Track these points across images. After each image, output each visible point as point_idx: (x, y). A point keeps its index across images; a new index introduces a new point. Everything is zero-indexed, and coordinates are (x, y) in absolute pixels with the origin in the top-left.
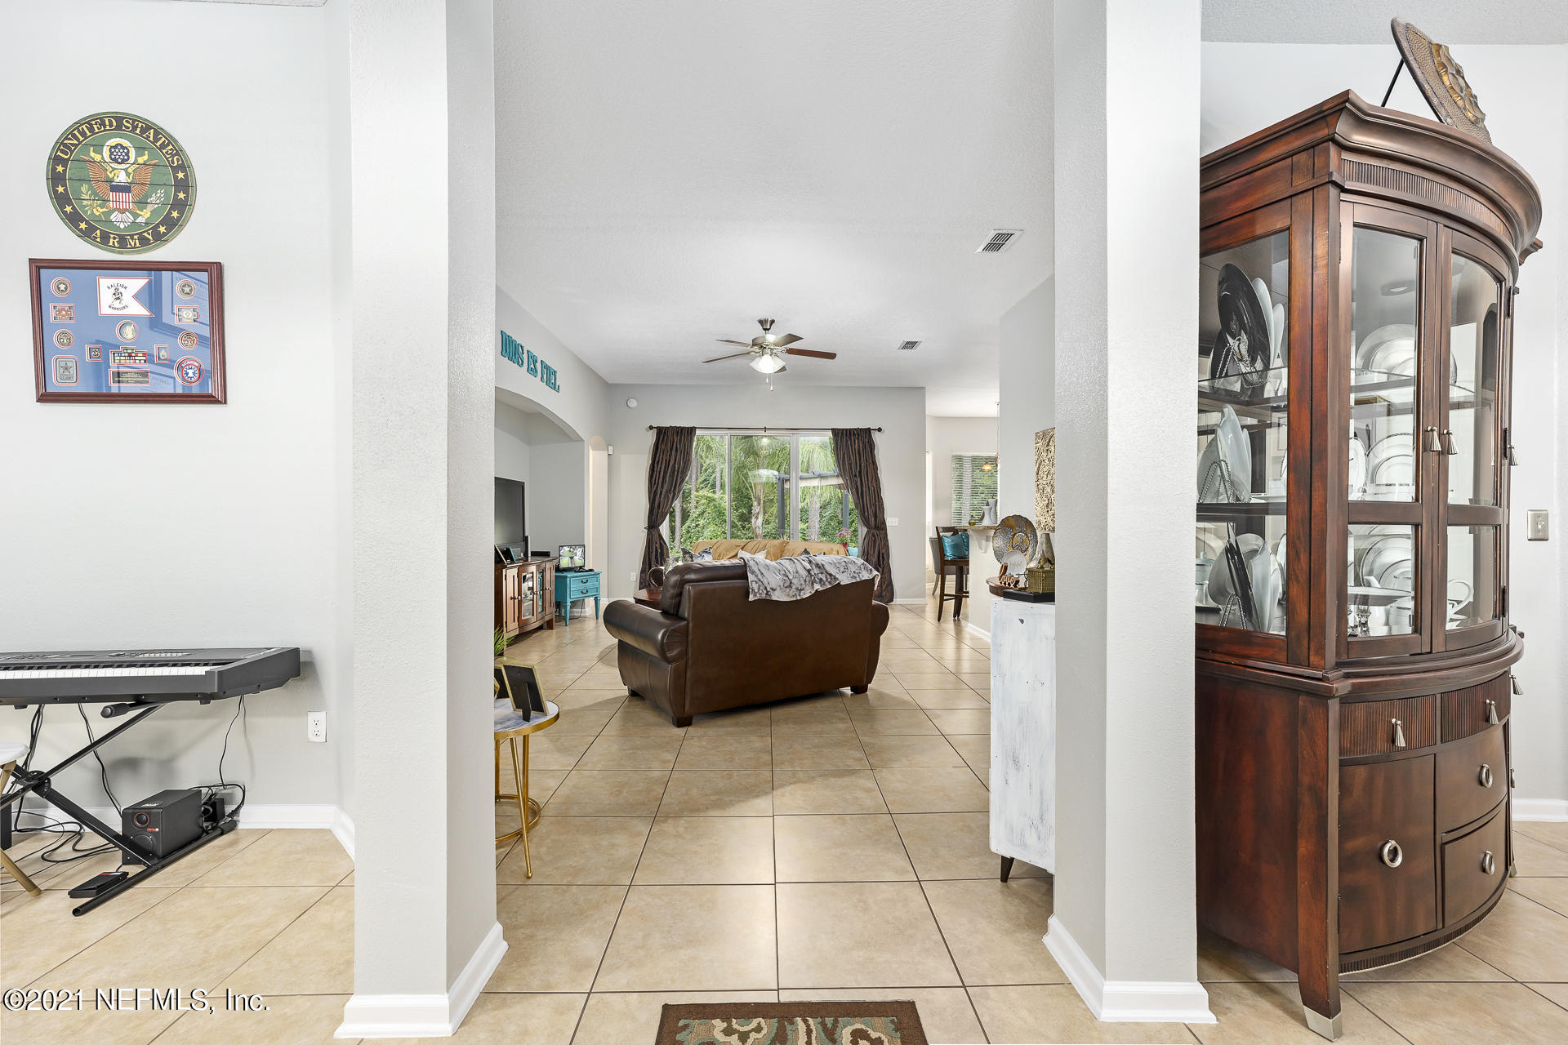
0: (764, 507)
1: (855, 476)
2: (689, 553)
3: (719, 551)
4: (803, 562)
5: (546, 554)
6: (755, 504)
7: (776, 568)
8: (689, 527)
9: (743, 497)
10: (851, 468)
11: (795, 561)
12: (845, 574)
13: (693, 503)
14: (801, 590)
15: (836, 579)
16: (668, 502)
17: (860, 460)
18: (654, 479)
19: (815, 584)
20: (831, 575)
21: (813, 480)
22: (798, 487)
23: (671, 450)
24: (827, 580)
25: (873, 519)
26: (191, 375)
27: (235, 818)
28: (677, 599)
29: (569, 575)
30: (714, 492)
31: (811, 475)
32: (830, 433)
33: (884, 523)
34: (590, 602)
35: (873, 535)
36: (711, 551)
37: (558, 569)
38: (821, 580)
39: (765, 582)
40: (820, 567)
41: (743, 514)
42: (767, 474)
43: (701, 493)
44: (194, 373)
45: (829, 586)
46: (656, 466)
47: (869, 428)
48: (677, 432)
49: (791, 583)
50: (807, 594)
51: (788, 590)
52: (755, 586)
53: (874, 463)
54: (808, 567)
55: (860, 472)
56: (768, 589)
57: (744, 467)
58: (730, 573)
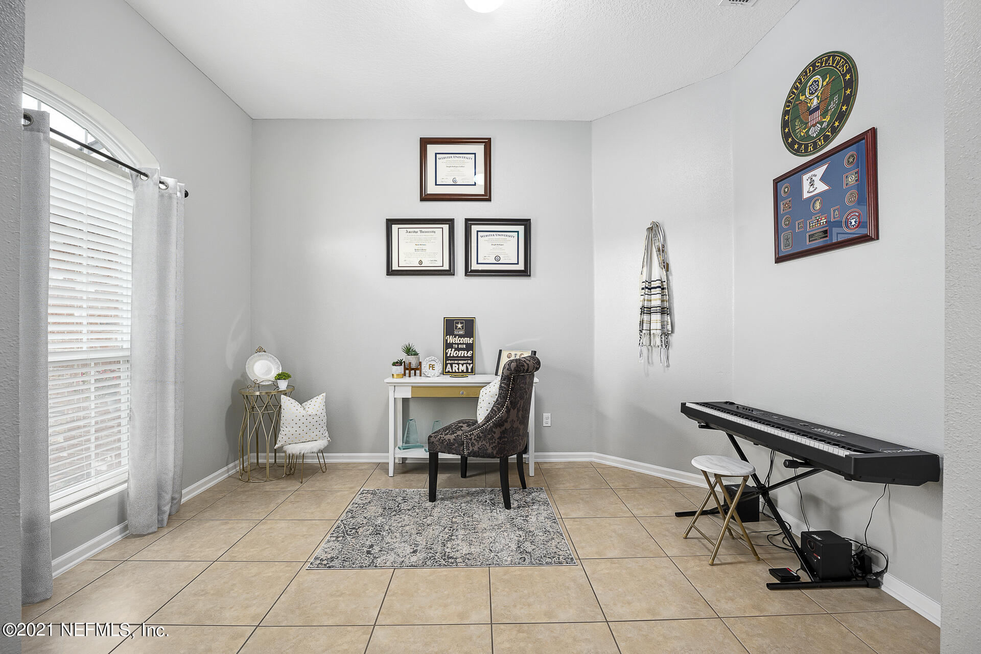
26: (853, 223)
27: (879, 579)
44: (855, 222)
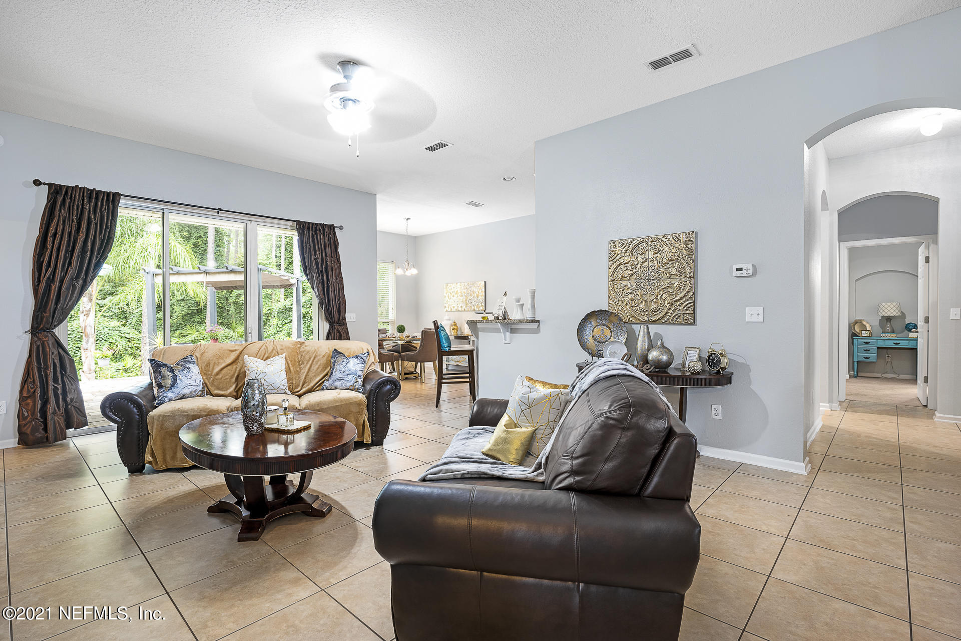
17: (326, 256)
18: (46, 259)
23: (79, 220)
25: (336, 317)
32: (296, 225)
33: (344, 318)
36: (194, 359)
46: (50, 239)
47: (333, 225)
53: (338, 260)
55: (326, 268)
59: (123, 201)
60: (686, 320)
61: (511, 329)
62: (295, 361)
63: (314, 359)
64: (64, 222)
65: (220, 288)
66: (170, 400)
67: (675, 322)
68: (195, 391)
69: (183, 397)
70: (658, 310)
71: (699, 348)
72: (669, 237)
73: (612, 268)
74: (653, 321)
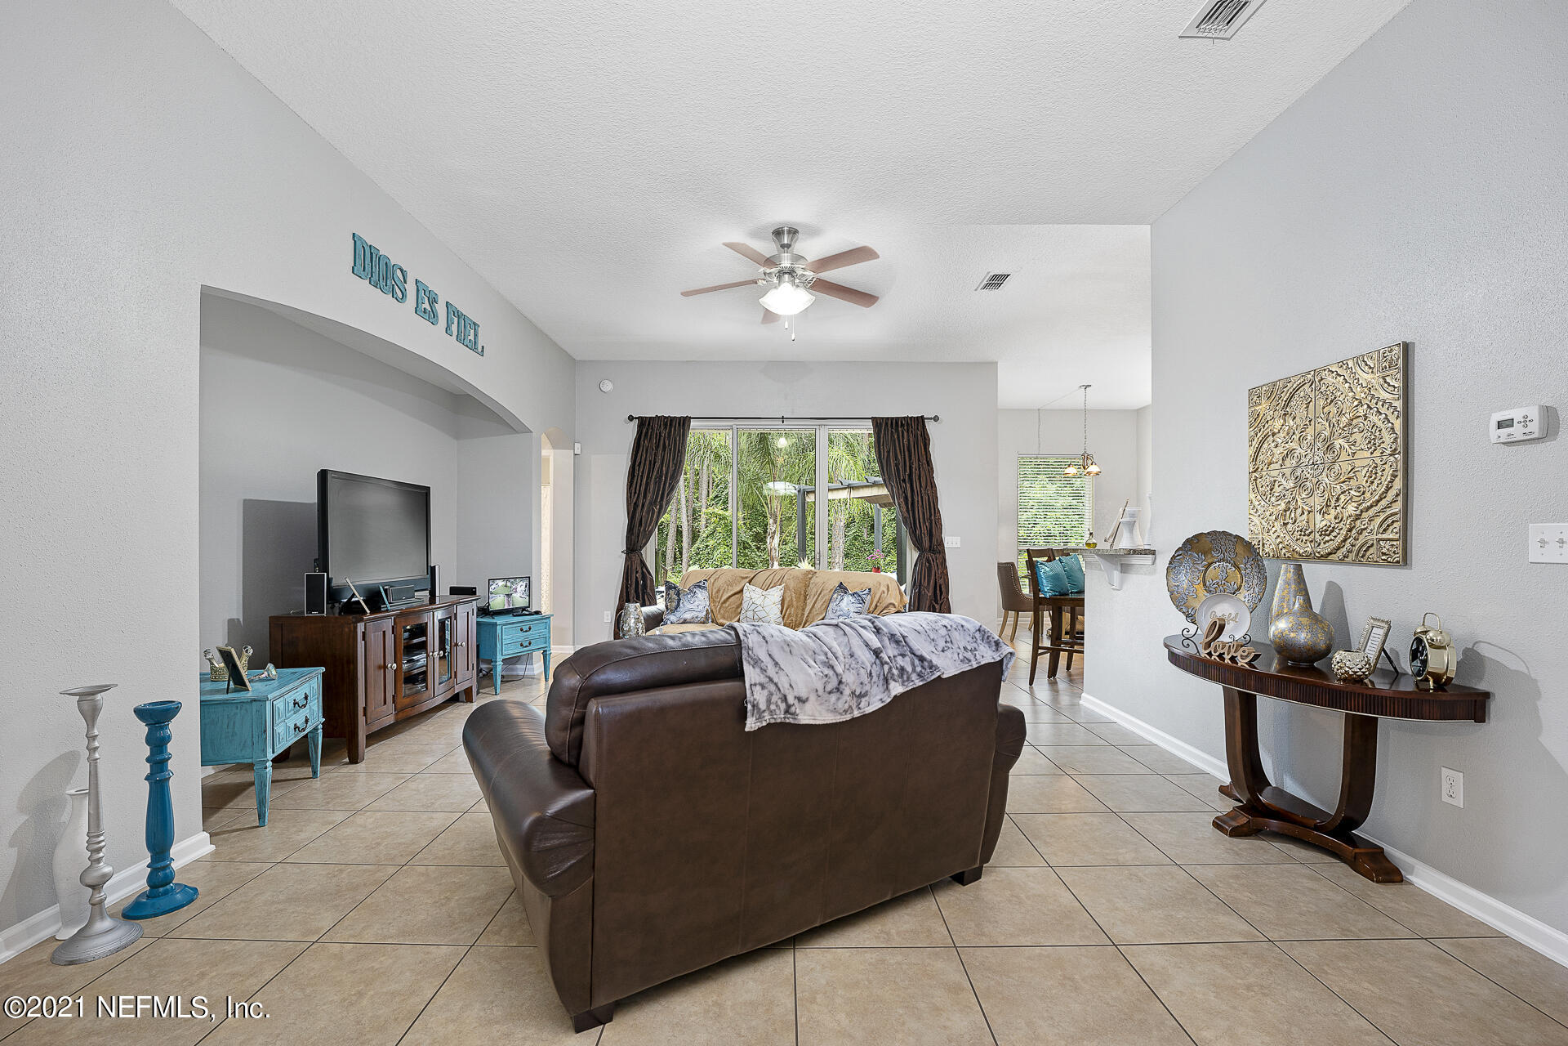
0: (781, 526)
1: (904, 481)
2: (675, 588)
3: (717, 585)
4: (862, 631)
5: (471, 591)
6: (771, 521)
7: (805, 647)
8: (698, 548)
9: (757, 513)
10: (898, 470)
11: (847, 629)
12: (948, 653)
13: (703, 522)
14: (861, 696)
15: (932, 666)
16: (652, 516)
17: (910, 459)
18: (634, 486)
19: (892, 684)
20: (922, 659)
21: (841, 491)
22: (824, 498)
23: (658, 447)
24: (914, 670)
25: (927, 538)
28: (576, 731)
29: (499, 620)
30: (726, 509)
31: (839, 485)
32: (870, 423)
33: (941, 543)
34: (538, 656)
35: (928, 560)
36: (707, 584)
37: (484, 611)
38: (902, 670)
39: (783, 683)
40: (897, 642)
41: (758, 533)
42: (782, 488)
43: (710, 510)
45: (919, 683)
46: (637, 468)
47: (922, 417)
48: (666, 425)
49: (840, 682)
50: (873, 704)
51: (833, 697)
52: (758, 696)
53: (929, 463)
54: (875, 642)
55: (910, 475)
56: (791, 700)
57: (759, 479)
58: (701, 663)
59: (693, 423)
60: (1384, 554)
61: (1122, 564)
62: (800, 594)
63: (820, 594)
64: (647, 450)
65: (884, 504)
66: (672, 623)
67: (1360, 556)
68: (697, 617)
69: (685, 622)
70: (1332, 531)
71: (1387, 622)
72: (1351, 364)
73: (1254, 443)
74: (1322, 556)
